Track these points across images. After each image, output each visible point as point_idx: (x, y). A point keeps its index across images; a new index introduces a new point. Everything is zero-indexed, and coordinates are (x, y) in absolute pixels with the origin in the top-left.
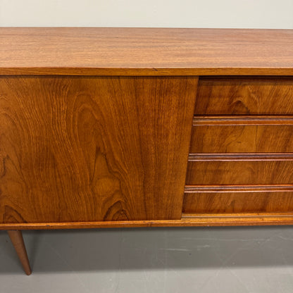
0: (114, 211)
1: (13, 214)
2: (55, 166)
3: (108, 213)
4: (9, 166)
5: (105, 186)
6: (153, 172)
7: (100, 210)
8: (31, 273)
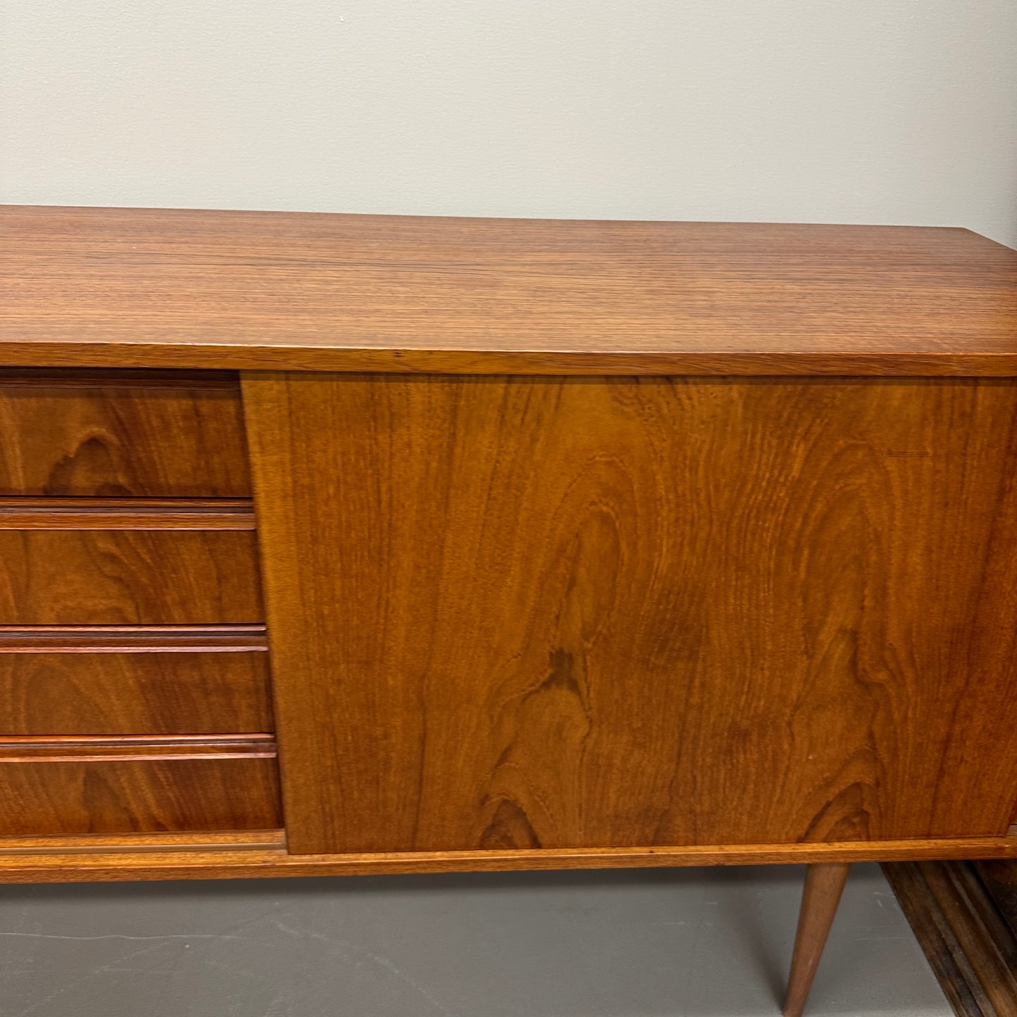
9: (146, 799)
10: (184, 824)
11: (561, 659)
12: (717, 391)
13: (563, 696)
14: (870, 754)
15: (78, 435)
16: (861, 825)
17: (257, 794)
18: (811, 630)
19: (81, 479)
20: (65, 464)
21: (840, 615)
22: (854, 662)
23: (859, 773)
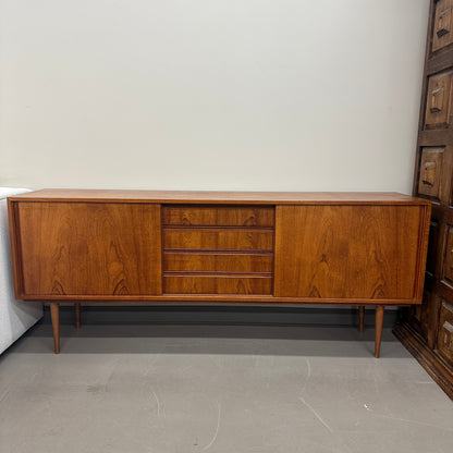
0: (120, 287)
1: (59, 287)
2: (88, 252)
3: (116, 288)
4: (63, 252)
5: (115, 267)
6: (142, 258)
7: (111, 287)
8: (59, 352)
9: (248, 287)
10: (254, 294)
11: (324, 256)
12: (347, 208)
13: (324, 263)
14: (382, 277)
15: (249, 216)
16: (383, 294)
17: (268, 286)
18: (367, 251)
19: (249, 224)
20: (247, 221)
21: (372, 248)
22: (376, 258)
23: (380, 282)
